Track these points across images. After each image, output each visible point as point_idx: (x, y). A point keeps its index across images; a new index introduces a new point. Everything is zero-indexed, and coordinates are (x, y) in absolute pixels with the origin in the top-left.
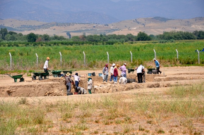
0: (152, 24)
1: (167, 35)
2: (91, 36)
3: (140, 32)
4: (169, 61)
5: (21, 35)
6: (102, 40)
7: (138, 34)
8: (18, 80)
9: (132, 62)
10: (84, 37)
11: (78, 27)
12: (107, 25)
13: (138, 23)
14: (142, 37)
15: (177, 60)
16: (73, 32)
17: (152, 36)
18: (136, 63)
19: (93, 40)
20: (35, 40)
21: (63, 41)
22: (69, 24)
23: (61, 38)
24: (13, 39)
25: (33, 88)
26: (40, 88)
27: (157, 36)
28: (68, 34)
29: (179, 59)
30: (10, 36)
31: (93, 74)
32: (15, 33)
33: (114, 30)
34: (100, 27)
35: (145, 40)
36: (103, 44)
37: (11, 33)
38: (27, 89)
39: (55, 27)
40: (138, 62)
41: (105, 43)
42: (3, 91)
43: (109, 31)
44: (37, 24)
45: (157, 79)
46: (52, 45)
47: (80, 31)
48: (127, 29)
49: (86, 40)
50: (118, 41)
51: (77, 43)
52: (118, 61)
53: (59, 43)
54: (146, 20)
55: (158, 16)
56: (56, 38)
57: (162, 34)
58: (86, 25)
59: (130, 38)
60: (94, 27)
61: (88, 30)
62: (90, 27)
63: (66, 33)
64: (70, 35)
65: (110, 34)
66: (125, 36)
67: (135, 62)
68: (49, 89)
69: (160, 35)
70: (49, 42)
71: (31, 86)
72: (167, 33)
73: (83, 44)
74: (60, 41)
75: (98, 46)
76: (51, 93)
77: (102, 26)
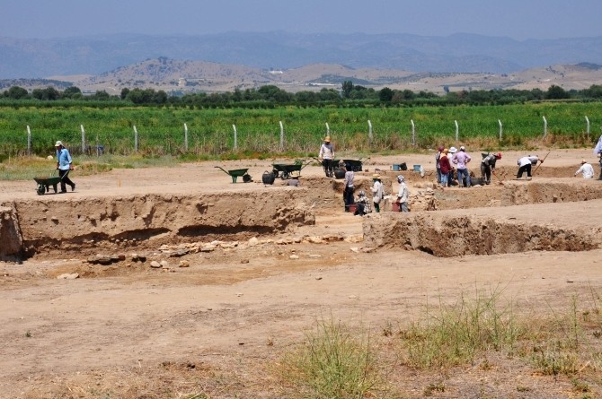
0: (575, 74)
1: (596, 90)
2: (476, 92)
3: (553, 86)
4: (572, 138)
5: (372, 90)
6: (492, 98)
7: (550, 89)
8: (240, 179)
9: (501, 139)
10: (465, 93)
11: (460, 78)
12: (506, 76)
13: (554, 72)
14: (556, 93)
15: (586, 136)
16: (453, 86)
17: (573, 91)
18: (509, 142)
19: (476, 98)
20: (390, 98)
21: (432, 99)
22: (448, 75)
23: (431, 95)
24: (360, 96)
25: (251, 200)
26: (265, 199)
27: (580, 92)
28: (446, 89)
29: (590, 135)
30: (357, 92)
31: (403, 167)
32: (364, 88)
33: (515, 83)
34: (494, 79)
35: (561, 98)
36: (493, 104)
37: (358, 88)
38: (238, 200)
39: (427, 79)
40: (512, 140)
41: (495, 103)
42: (189, 204)
43: (509, 84)
44: (403, 74)
45: (510, 186)
46: (414, 105)
47: (464, 85)
48: (536, 81)
49: (467, 98)
50: (516, 99)
51: (451, 103)
52: (475, 136)
53: (425, 102)
54: (565, 67)
55: (586, 61)
56: (422, 94)
57: (588, 88)
58: (473, 76)
59: (536, 95)
60: (486, 78)
61: (476, 83)
62: (479, 78)
63: (442, 88)
64: (448, 91)
65: (509, 88)
66: (528, 92)
67: (508, 138)
68: (285, 201)
69: (585, 90)
70: (410, 101)
71: (247, 195)
72: (597, 87)
73: (460, 103)
74: (428, 100)
75: (486, 107)
76: (289, 210)
77: (497, 76)
